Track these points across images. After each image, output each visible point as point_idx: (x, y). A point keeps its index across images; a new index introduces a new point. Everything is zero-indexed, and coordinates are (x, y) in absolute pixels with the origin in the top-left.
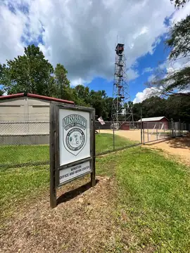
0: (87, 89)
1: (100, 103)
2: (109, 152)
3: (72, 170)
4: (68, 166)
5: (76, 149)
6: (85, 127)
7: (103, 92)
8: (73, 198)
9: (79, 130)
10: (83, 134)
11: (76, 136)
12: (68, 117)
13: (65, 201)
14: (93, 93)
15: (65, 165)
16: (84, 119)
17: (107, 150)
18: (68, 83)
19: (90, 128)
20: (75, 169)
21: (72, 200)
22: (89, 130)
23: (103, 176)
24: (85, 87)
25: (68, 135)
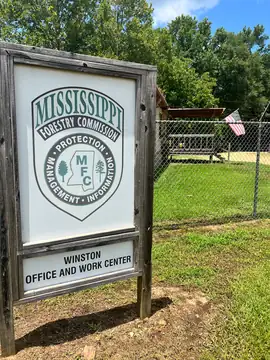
0: (205, 28)
1: (241, 70)
2: (238, 218)
3: (67, 261)
4: (50, 249)
5: (83, 201)
6: (117, 133)
7: (258, 31)
8: (71, 339)
9: (91, 140)
10: (107, 153)
11: (82, 160)
12: (49, 95)
13: (44, 344)
14: (222, 38)
15: (40, 246)
16: (110, 103)
17: (233, 211)
18: (146, 16)
19: (138, 136)
20: (77, 259)
21: (67, 346)
22: (130, 141)
23: (191, 289)
24: (199, 21)
25: (54, 153)
